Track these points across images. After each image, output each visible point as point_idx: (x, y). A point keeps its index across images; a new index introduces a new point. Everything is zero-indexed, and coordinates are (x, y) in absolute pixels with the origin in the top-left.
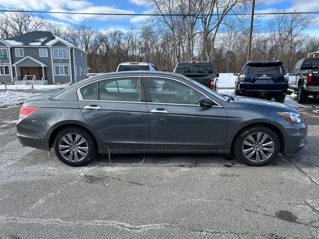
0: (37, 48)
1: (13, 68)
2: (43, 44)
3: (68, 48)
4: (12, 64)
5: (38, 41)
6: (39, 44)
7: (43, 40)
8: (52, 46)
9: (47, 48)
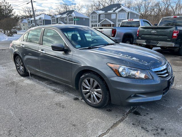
0: (111, 14)
1: (99, 25)
2: (114, 11)
3: (126, 12)
4: (99, 23)
5: (112, 10)
6: (113, 11)
7: (114, 9)
8: (118, 12)
9: (116, 13)
